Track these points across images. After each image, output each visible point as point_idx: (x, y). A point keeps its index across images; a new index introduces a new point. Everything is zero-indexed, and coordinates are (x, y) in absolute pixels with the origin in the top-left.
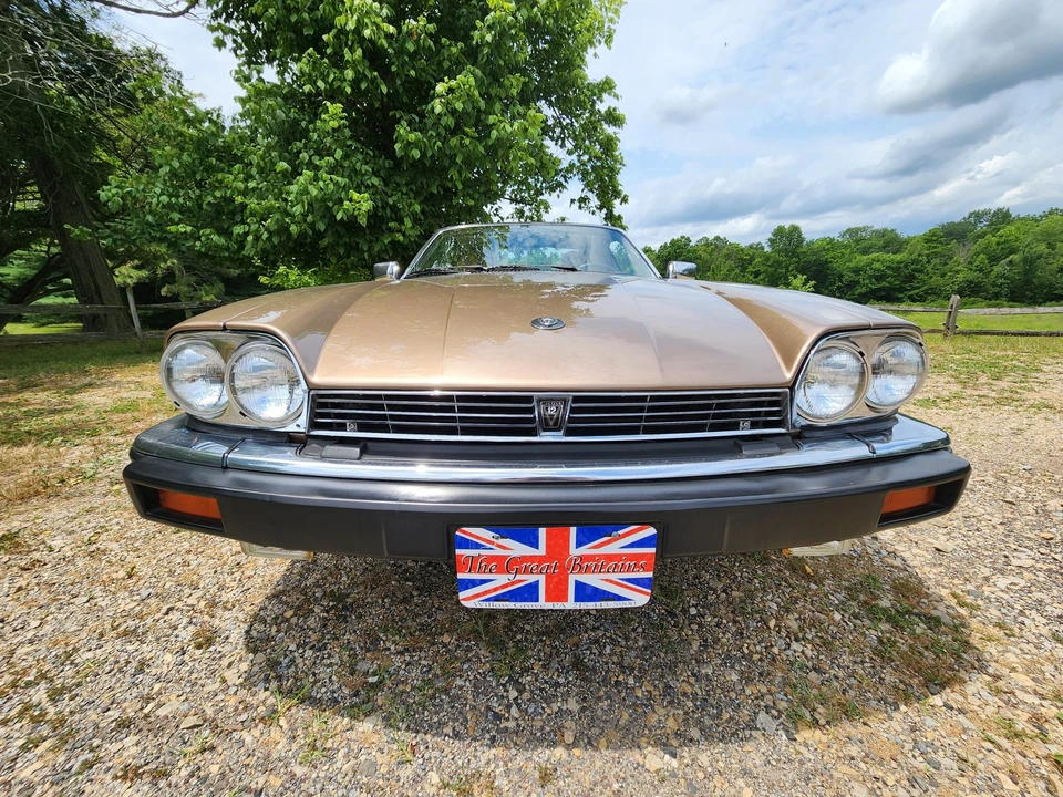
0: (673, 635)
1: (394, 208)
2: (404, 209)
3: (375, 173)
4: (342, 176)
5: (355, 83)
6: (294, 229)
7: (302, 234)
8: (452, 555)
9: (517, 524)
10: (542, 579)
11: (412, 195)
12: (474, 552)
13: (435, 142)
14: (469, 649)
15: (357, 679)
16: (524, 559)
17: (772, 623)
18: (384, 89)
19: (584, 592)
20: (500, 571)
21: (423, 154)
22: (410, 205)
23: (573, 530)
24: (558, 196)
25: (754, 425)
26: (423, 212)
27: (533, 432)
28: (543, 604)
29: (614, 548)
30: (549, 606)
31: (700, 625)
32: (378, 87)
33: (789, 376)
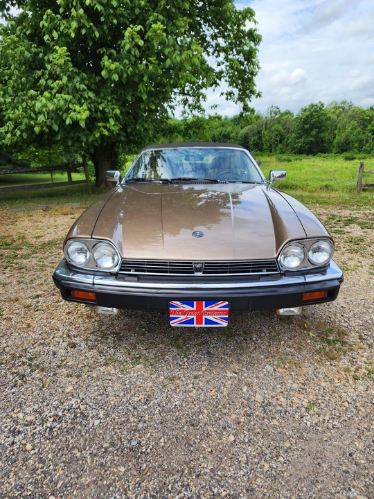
0: (244, 345)
1: (103, 112)
2: (109, 113)
3: (90, 89)
4: (68, 94)
5: (78, 30)
6: (37, 129)
7: (42, 132)
8: (168, 311)
9: (188, 300)
10: (195, 317)
11: (114, 101)
12: (175, 309)
13: (129, 68)
14: (170, 349)
15: (132, 356)
16: (190, 311)
17: (282, 343)
18: (97, 34)
19: (208, 322)
20: (182, 314)
21: (120, 77)
22: (113, 109)
23: (204, 302)
24: (214, 90)
25: (267, 271)
26: (121, 112)
27: (192, 273)
28: (195, 325)
29: (216, 308)
30: (197, 326)
31: (255, 343)
32: (93, 32)
33: (276, 256)
